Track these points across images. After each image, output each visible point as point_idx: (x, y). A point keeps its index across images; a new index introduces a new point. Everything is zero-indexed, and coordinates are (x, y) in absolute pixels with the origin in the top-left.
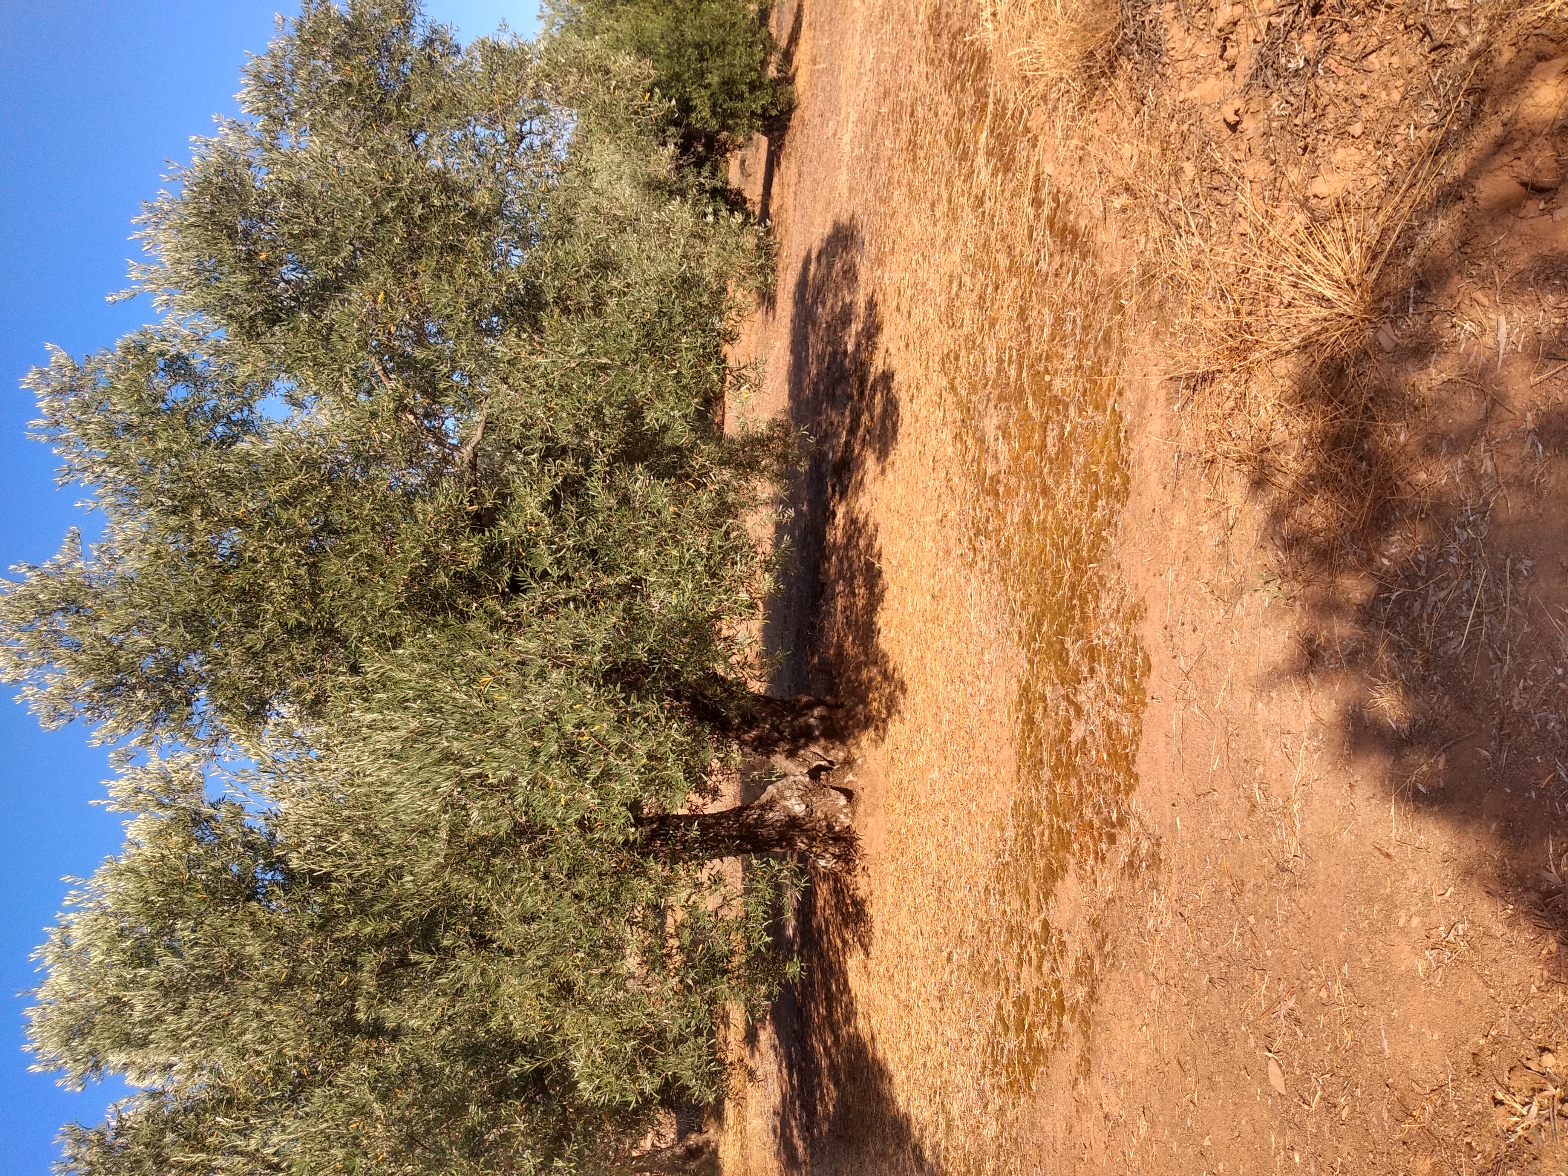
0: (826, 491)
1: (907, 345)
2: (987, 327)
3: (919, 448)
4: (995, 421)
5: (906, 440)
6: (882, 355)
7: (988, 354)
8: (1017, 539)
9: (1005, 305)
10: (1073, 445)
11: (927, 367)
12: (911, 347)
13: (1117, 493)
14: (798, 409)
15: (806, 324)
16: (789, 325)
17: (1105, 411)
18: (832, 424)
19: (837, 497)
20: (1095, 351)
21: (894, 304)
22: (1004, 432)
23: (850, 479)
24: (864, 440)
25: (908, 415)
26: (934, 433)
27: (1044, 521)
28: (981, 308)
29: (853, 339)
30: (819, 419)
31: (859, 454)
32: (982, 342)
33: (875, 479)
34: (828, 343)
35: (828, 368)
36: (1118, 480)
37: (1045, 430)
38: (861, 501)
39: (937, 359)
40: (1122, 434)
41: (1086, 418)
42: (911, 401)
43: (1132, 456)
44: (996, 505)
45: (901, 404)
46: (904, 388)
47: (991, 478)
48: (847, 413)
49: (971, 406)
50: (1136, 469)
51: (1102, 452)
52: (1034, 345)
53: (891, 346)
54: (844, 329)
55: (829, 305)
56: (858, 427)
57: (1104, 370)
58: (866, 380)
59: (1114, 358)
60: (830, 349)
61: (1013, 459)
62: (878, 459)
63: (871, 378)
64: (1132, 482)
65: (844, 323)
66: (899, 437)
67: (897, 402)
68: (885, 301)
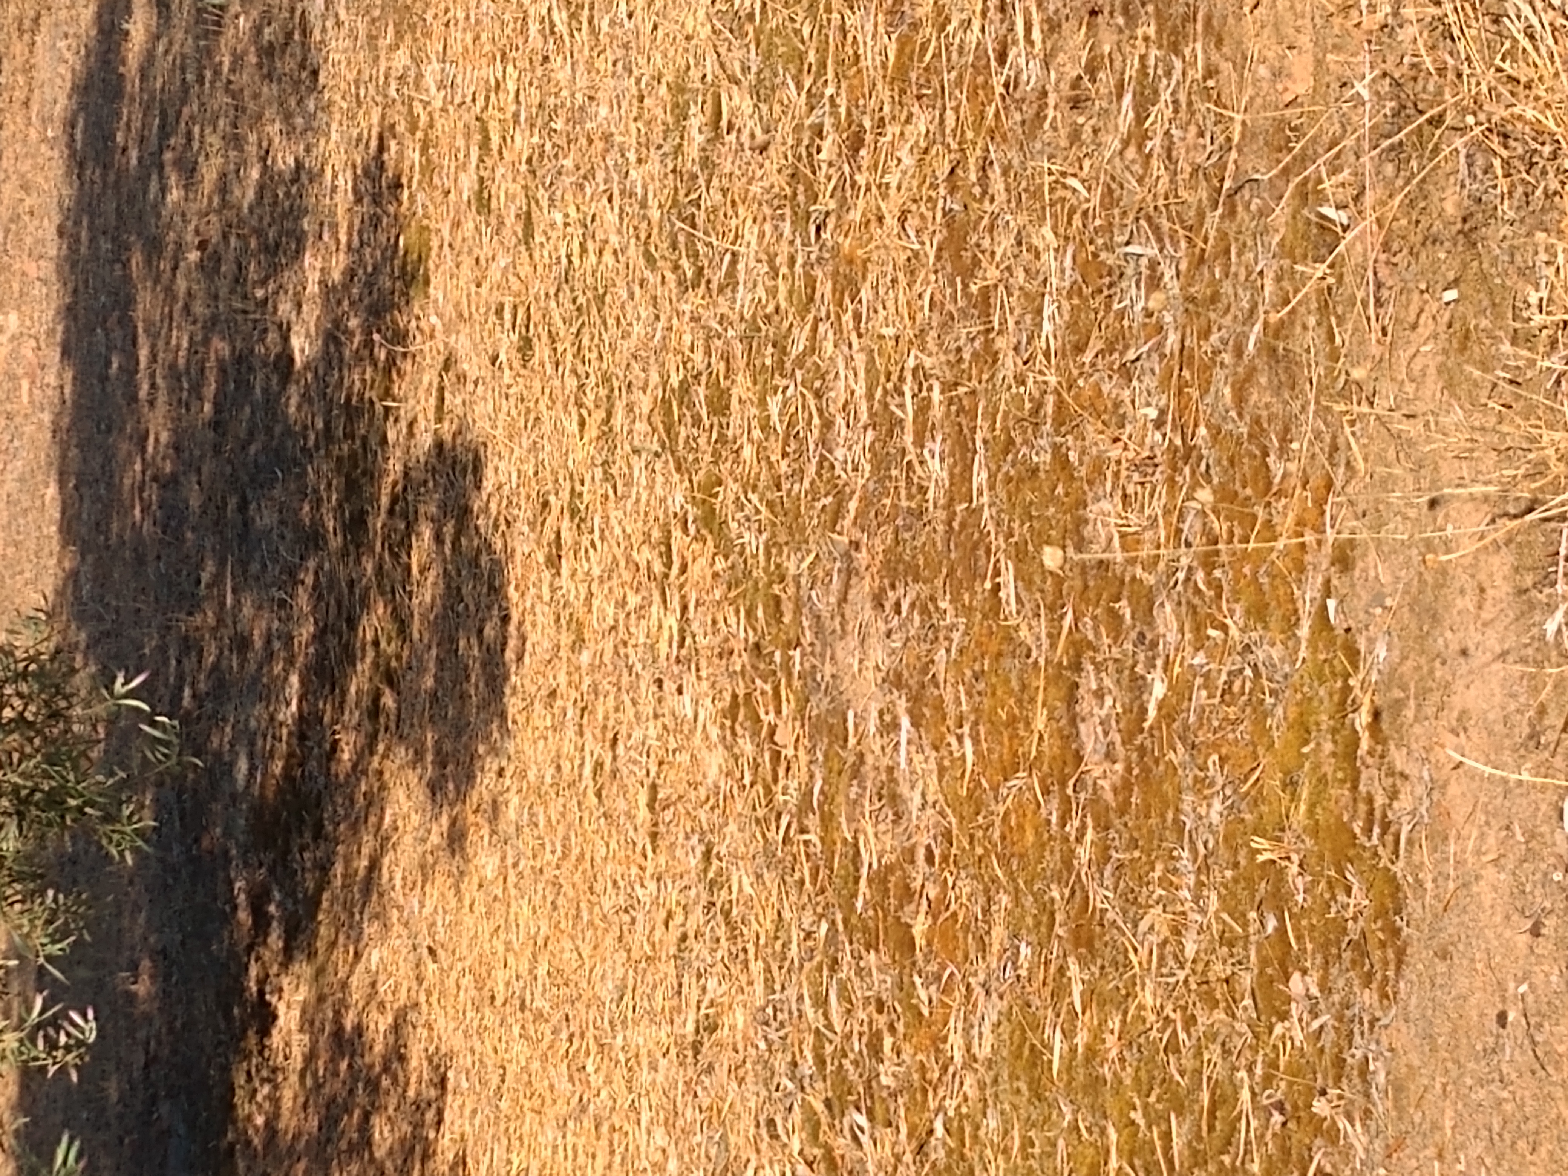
0: (228, 917)
1: (526, 346)
2: (825, 288)
3: (594, 747)
4: (878, 654)
5: (541, 718)
6: (429, 377)
7: (838, 394)
8: (992, 1122)
9: (890, 209)
10: (1178, 755)
11: (606, 434)
12: (541, 351)
13: (1360, 947)
14: (102, 580)
15: (121, 249)
16: (53, 248)
17: (1291, 623)
18: (242, 643)
19: (275, 940)
20: (1240, 399)
21: (468, 182)
22: (916, 700)
23: (324, 868)
24: (375, 711)
25: (544, 616)
26: (646, 690)
27: (1092, 1053)
28: (801, 218)
29: (312, 312)
30: (185, 624)
31: (358, 769)
32: (813, 348)
33: (425, 870)
34: (212, 324)
35: (216, 425)
36: (1359, 898)
37: (1071, 699)
38: (374, 957)
39: (645, 403)
40: (1363, 718)
41: (1225, 649)
42: (554, 562)
43: (1404, 803)
44: (904, 988)
45: (515, 571)
46: (524, 512)
47: (880, 879)
48: (303, 600)
49: (786, 593)
50: (1423, 855)
51: (1291, 784)
52: (1009, 365)
53: (462, 343)
54: (274, 270)
55: (209, 174)
56: (349, 656)
57: (1277, 468)
58: (373, 475)
59: (1310, 422)
60: (220, 347)
61: (954, 802)
62: (434, 788)
63: (394, 467)
64: (1413, 905)
65: (272, 250)
66: (513, 705)
67: (498, 568)
68: (429, 168)
